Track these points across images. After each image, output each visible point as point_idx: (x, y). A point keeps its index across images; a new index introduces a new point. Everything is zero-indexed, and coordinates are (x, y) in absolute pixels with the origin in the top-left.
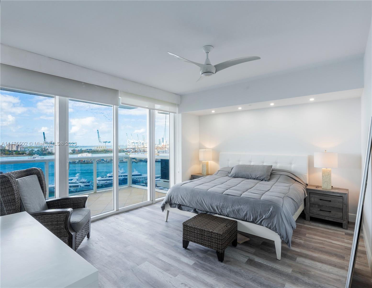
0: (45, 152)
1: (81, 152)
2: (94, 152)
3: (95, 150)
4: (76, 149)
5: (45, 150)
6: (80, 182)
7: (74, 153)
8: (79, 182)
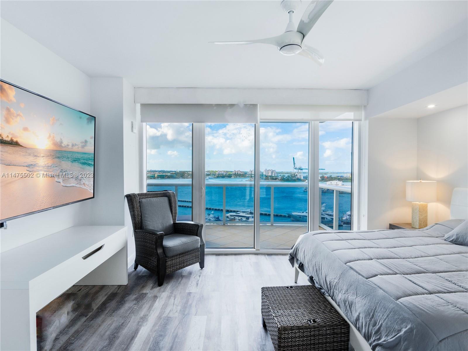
0: (294, 178)
1: (331, 179)
2: (346, 180)
3: (347, 177)
4: (325, 176)
5: (295, 176)
6: (327, 214)
7: (322, 180)
8: (325, 214)
